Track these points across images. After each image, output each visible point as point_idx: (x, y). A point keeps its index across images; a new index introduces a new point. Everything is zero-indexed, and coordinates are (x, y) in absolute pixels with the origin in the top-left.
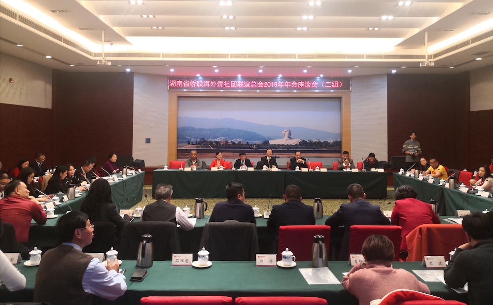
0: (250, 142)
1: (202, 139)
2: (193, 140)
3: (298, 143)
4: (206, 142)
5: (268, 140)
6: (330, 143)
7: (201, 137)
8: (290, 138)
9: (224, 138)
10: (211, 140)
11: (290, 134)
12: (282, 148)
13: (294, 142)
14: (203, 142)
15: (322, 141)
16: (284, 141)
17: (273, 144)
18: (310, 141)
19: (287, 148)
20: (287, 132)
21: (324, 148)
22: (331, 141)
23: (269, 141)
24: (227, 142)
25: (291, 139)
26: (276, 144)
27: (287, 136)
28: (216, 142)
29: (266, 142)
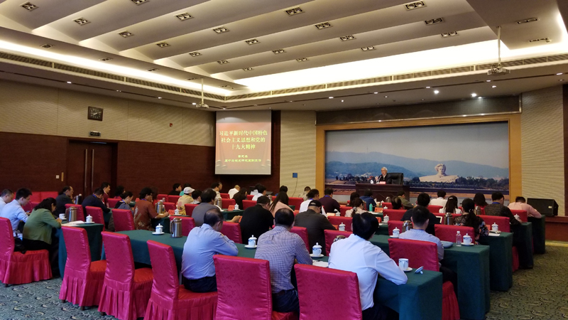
1: (350, 174)
2: (341, 175)
3: (454, 181)
4: (353, 177)
5: (418, 176)
6: (496, 181)
7: (348, 173)
8: (444, 174)
10: (358, 175)
11: (444, 169)
12: (435, 186)
13: (449, 179)
14: (350, 178)
15: (486, 179)
16: (436, 178)
17: (424, 181)
18: (470, 178)
19: (440, 186)
20: (441, 167)
21: (488, 187)
22: (498, 179)
23: (420, 178)
25: (446, 175)
26: (428, 181)
27: (440, 171)
28: (362, 178)
29: (416, 179)
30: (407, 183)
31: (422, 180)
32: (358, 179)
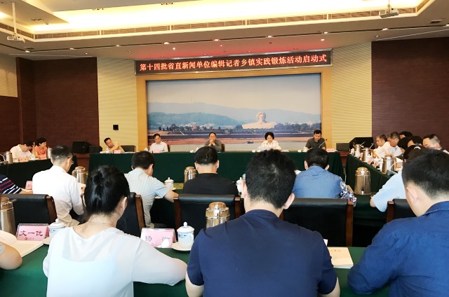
0: (223, 127)
1: (173, 125)
2: (164, 126)
3: (273, 127)
4: (177, 127)
6: (309, 125)
7: (172, 123)
8: (264, 121)
9: (195, 123)
10: (182, 125)
12: (256, 132)
13: (269, 125)
14: (174, 128)
15: (300, 124)
16: (258, 125)
17: (247, 128)
18: (287, 123)
19: (261, 132)
20: (262, 115)
21: (303, 131)
23: (243, 126)
24: (198, 127)
25: (266, 122)
26: (250, 128)
27: (261, 119)
28: (187, 127)
29: (239, 127)
30: (231, 131)
31: (245, 127)
32: (182, 129)
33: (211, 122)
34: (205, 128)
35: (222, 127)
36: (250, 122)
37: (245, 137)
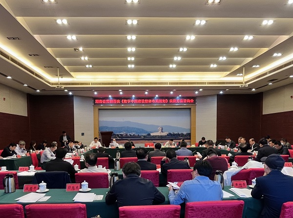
4: (115, 134)
8: (162, 131)
9: (125, 132)
11: (162, 129)
12: (158, 137)
13: (164, 134)
15: (180, 133)
16: (159, 134)
18: (174, 133)
21: (181, 137)
22: (185, 133)
24: (127, 135)
26: (155, 135)
27: (160, 131)
28: (120, 135)
29: (149, 135)
30: (145, 137)
31: (152, 134)
32: (118, 135)
33: (134, 132)
34: (131, 135)
35: (140, 135)
36: (155, 132)
37: (152, 140)
